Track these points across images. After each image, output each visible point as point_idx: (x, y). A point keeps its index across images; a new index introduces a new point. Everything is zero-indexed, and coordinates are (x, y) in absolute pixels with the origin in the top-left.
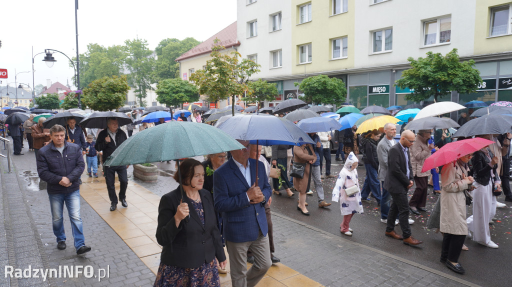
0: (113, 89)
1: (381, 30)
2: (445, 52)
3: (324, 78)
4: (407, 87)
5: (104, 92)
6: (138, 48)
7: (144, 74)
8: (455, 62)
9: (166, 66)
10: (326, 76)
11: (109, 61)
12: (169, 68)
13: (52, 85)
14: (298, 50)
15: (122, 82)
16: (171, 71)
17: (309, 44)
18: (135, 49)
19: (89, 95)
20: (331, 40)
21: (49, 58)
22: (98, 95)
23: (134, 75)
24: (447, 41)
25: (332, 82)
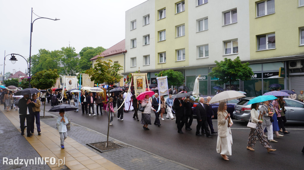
0: (49, 76)
1: (202, 46)
2: (233, 58)
3: (171, 71)
4: (214, 77)
5: (43, 79)
6: (69, 52)
7: (72, 68)
8: (239, 63)
9: (85, 63)
10: (172, 70)
11: (52, 59)
12: (87, 64)
13: (16, 73)
14: (158, 56)
15: (54, 73)
16: (88, 65)
17: (165, 53)
18: (67, 52)
19: (34, 80)
20: (176, 50)
21: (13, 59)
22: (40, 80)
23: (66, 67)
24: (237, 52)
25: (175, 73)
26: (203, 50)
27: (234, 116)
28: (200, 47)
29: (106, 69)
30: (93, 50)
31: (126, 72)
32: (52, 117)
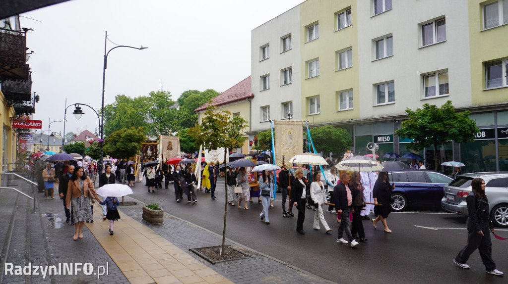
0: (130, 139)
1: (383, 84)
2: (440, 104)
3: (329, 128)
4: (406, 137)
5: (122, 142)
6: (161, 99)
7: (165, 124)
8: (451, 113)
9: (187, 116)
10: (331, 126)
11: (135, 111)
12: (190, 118)
13: (81, 133)
14: (307, 103)
15: (139, 133)
16: (191, 120)
18: (159, 100)
19: (109, 144)
20: (337, 92)
21: (78, 111)
22: (117, 144)
23: (156, 124)
24: (446, 93)
25: (336, 132)
26: (383, 90)
27: (444, 207)
28: (379, 86)
29: (221, 127)
30: (199, 95)
31: (252, 130)
32: (135, 204)
